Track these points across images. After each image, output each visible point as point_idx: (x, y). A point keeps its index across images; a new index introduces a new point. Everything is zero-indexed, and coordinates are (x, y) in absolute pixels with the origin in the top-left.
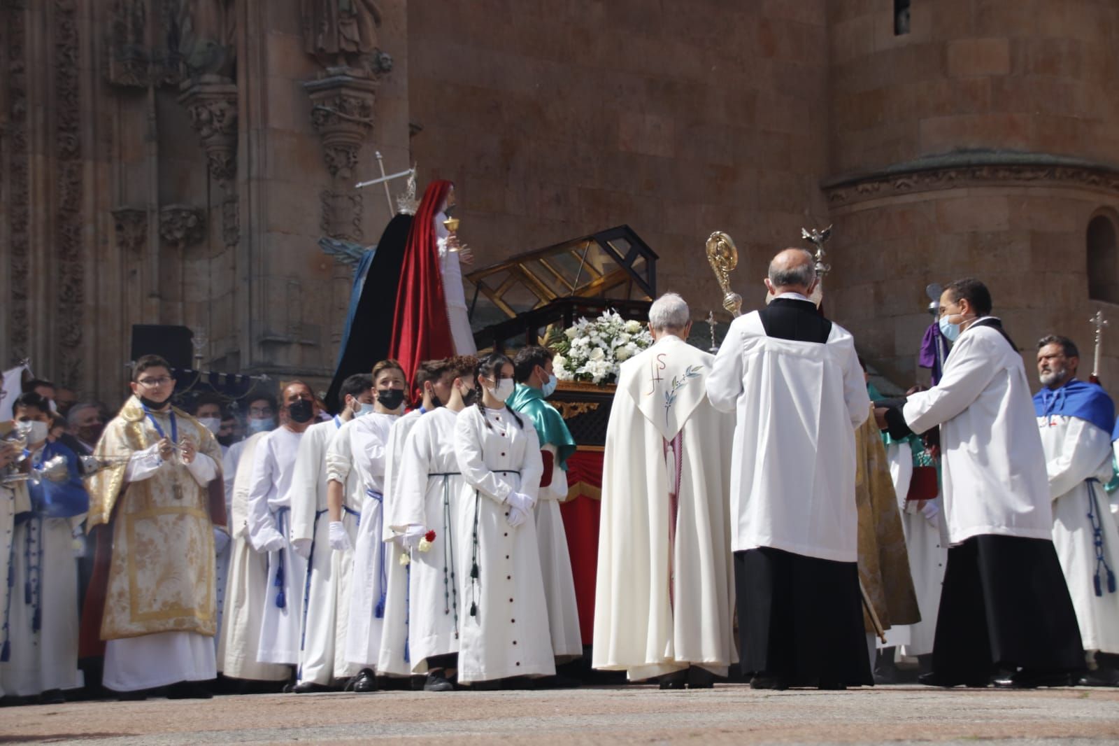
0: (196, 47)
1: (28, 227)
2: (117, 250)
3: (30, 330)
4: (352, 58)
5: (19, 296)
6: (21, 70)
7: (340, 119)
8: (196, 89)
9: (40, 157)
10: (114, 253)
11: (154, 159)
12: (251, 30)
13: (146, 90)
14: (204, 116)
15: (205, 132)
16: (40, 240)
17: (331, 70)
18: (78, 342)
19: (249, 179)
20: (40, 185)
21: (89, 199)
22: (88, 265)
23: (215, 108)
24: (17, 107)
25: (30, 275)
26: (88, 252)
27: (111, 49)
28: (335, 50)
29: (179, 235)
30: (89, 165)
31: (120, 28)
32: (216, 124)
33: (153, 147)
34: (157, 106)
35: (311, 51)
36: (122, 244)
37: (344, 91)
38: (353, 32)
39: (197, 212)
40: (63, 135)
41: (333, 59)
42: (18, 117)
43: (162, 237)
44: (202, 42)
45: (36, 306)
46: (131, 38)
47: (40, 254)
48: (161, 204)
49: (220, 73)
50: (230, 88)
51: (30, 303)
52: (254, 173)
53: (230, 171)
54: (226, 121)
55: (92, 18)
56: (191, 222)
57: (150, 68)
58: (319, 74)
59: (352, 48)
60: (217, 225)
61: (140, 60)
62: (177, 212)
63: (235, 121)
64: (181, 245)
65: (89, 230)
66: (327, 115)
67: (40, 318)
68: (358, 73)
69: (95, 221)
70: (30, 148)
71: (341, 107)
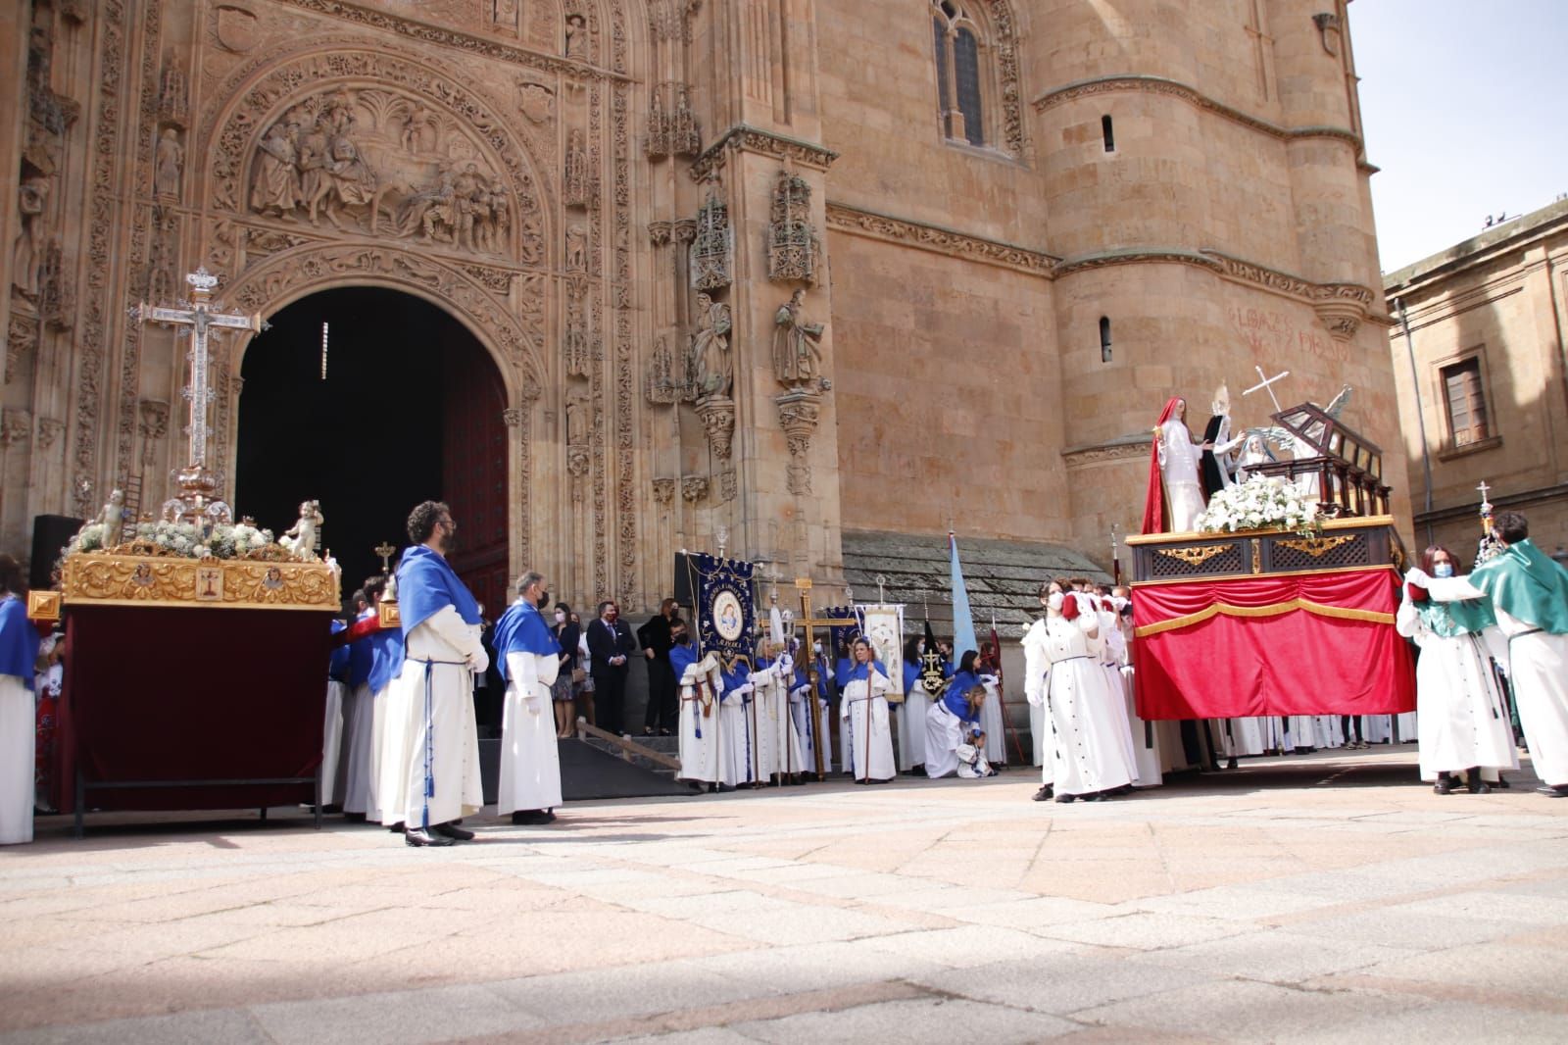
0: (709, 377)
1: (604, 492)
2: (655, 505)
3: (606, 555)
4: (805, 382)
5: (600, 535)
6: (600, 396)
7: (799, 420)
8: (709, 404)
9: (610, 449)
10: (652, 506)
11: (678, 447)
12: (744, 366)
13: (673, 404)
14: (713, 420)
15: (713, 430)
16: (611, 499)
17: (793, 390)
18: (632, 562)
19: (743, 460)
20: (610, 465)
21: (637, 473)
22: (637, 514)
23: (720, 415)
24: (598, 418)
25: (605, 522)
26: (637, 506)
27: (652, 381)
28: (795, 378)
29: (694, 494)
30: (637, 452)
31: (657, 367)
32: (720, 425)
33: (677, 440)
34: (679, 414)
35: (780, 378)
36: (659, 500)
37: (802, 403)
38: (806, 367)
39: (705, 480)
40: (622, 434)
41: (792, 383)
42: (597, 425)
43: (684, 496)
44: (712, 376)
45: (609, 540)
46: (664, 374)
47: (611, 507)
48: (682, 475)
49: (723, 394)
50: (730, 403)
51: (606, 538)
52: (747, 455)
53: (728, 454)
54: (726, 423)
55: (639, 363)
56: (701, 486)
57: (676, 392)
58: (785, 393)
59: (805, 377)
60: (717, 487)
61: (670, 387)
62: (693, 479)
63: (732, 423)
64: (695, 500)
65: (637, 492)
66: (792, 418)
67: (612, 548)
68: (810, 392)
69: (641, 487)
70: (604, 443)
71: (800, 413)
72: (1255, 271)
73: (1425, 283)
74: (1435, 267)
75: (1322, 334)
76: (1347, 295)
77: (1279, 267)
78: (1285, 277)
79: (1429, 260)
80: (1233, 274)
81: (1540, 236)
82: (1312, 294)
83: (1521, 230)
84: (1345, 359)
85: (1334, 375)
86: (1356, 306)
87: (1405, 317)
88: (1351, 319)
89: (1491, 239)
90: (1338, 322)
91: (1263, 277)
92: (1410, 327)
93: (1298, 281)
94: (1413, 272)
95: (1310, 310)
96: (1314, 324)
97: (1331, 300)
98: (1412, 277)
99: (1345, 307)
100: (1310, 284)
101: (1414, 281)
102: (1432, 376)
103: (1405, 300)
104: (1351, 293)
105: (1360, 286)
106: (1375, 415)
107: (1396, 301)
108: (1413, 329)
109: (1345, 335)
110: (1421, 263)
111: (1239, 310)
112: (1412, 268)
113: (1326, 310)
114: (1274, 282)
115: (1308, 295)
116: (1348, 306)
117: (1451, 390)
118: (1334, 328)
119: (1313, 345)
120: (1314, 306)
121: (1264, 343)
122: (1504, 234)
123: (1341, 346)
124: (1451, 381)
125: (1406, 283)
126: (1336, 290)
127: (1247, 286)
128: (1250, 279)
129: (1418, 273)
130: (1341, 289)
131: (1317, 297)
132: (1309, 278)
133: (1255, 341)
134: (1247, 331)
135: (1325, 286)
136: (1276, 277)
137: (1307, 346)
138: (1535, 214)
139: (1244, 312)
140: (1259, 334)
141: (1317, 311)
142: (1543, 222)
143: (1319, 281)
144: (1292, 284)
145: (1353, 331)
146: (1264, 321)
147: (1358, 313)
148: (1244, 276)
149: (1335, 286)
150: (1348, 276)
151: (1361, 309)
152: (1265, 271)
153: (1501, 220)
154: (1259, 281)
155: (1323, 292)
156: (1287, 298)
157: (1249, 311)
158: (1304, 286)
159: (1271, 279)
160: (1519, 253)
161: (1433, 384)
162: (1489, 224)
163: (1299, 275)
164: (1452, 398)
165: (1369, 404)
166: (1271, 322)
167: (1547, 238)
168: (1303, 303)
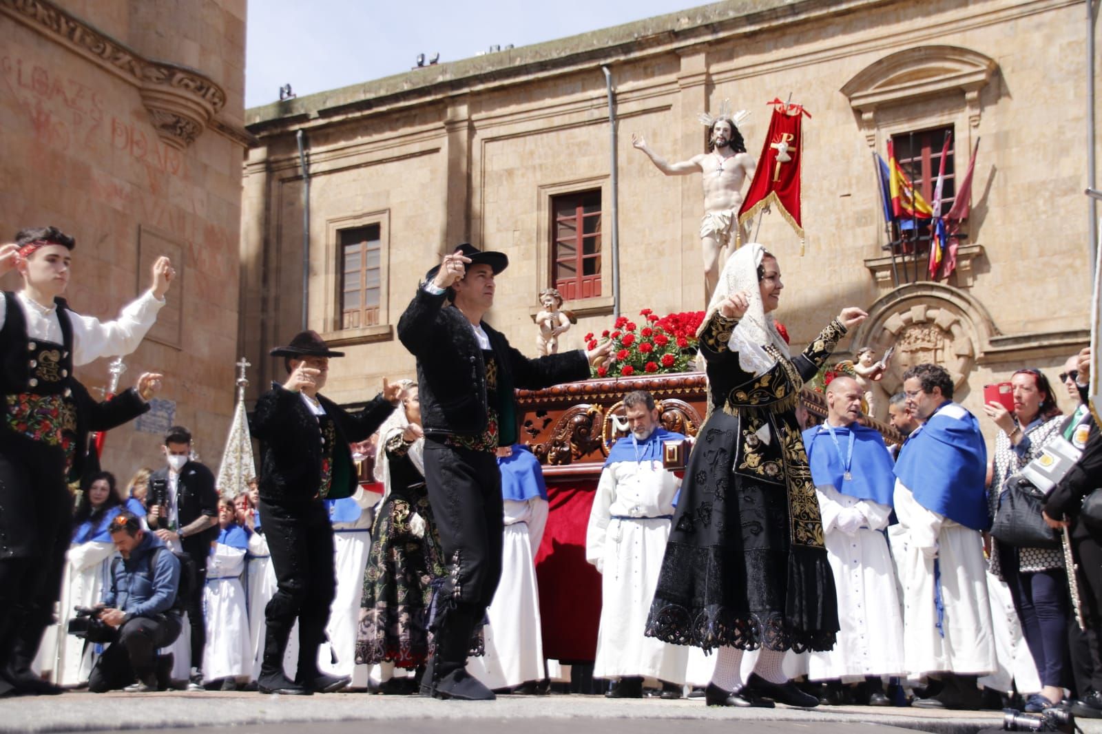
72: (53, 14)
73: (336, 119)
74: (350, 101)
75: (145, 131)
76: (187, 86)
77: (95, 19)
78: (100, 38)
79: (345, 90)
80: (17, 9)
81: (466, 90)
82: (138, 70)
83: (448, 77)
84: (175, 172)
85: (154, 189)
86: (198, 104)
87: (308, 156)
88: (190, 121)
89: (415, 80)
90: (170, 120)
91: (64, 26)
92: (313, 169)
93: (118, 48)
94: (325, 103)
95: (134, 94)
96: (137, 114)
97: (165, 88)
98: (322, 108)
99: (183, 101)
100: (138, 58)
101: (324, 113)
102: (327, 236)
103: (310, 134)
104: (192, 84)
105: (204, 78)
106: (205, 255)
107: (299, 134)
108: (315, 174)
109: (178, 139)
110: (334, 93)
111: (19, 62)
112: (324, 96)
113: (156, 99)
114: (82, 39)
115: (132, 71)
116: (190, 104)
117: (347, 259)
118: (165, 126)
119: (131, 142)
120: (140, 89)
121: (54, 119)
122: (430, 78)
123: (171, 153)
124: (349, 249)
125: (314, 114)
126: (172, 75)
127: (39, 33)
128: (44, 23)
129: (330, 104)
130: (179, 76)
131: (145, 78)
132: (137, 51)
133: (40, 113)
134: (28, 95)
135: (158, 66)
136: (85, 33)
137: (120, 141)
138: (465, 62)
139: (27, 69)
140: (48, 105)
141: (144, 98)
142: (471, 73)
143: (151, 56)
144: (109, 49)
145: (190, 138)
146: (59, 91)
147: (199, 114)
148: (34, 16)
149: (172, 70)
150: (192, 60)
151: (207, 111)
152: (69, 19)
153: (434, 62)
154: (58, 31)
155: (153, 73)
156: (100, 67)
157: (35, 69)
158: (127, 58)
159: (78, 33)
160: (441, 106)
161: (327, 247)
162: (421, 64)
163: (123, 41)
164: (347, 270)
165: (199, 239)
166: (70, 93)
167: (473, 94)
168: (125, 81)
